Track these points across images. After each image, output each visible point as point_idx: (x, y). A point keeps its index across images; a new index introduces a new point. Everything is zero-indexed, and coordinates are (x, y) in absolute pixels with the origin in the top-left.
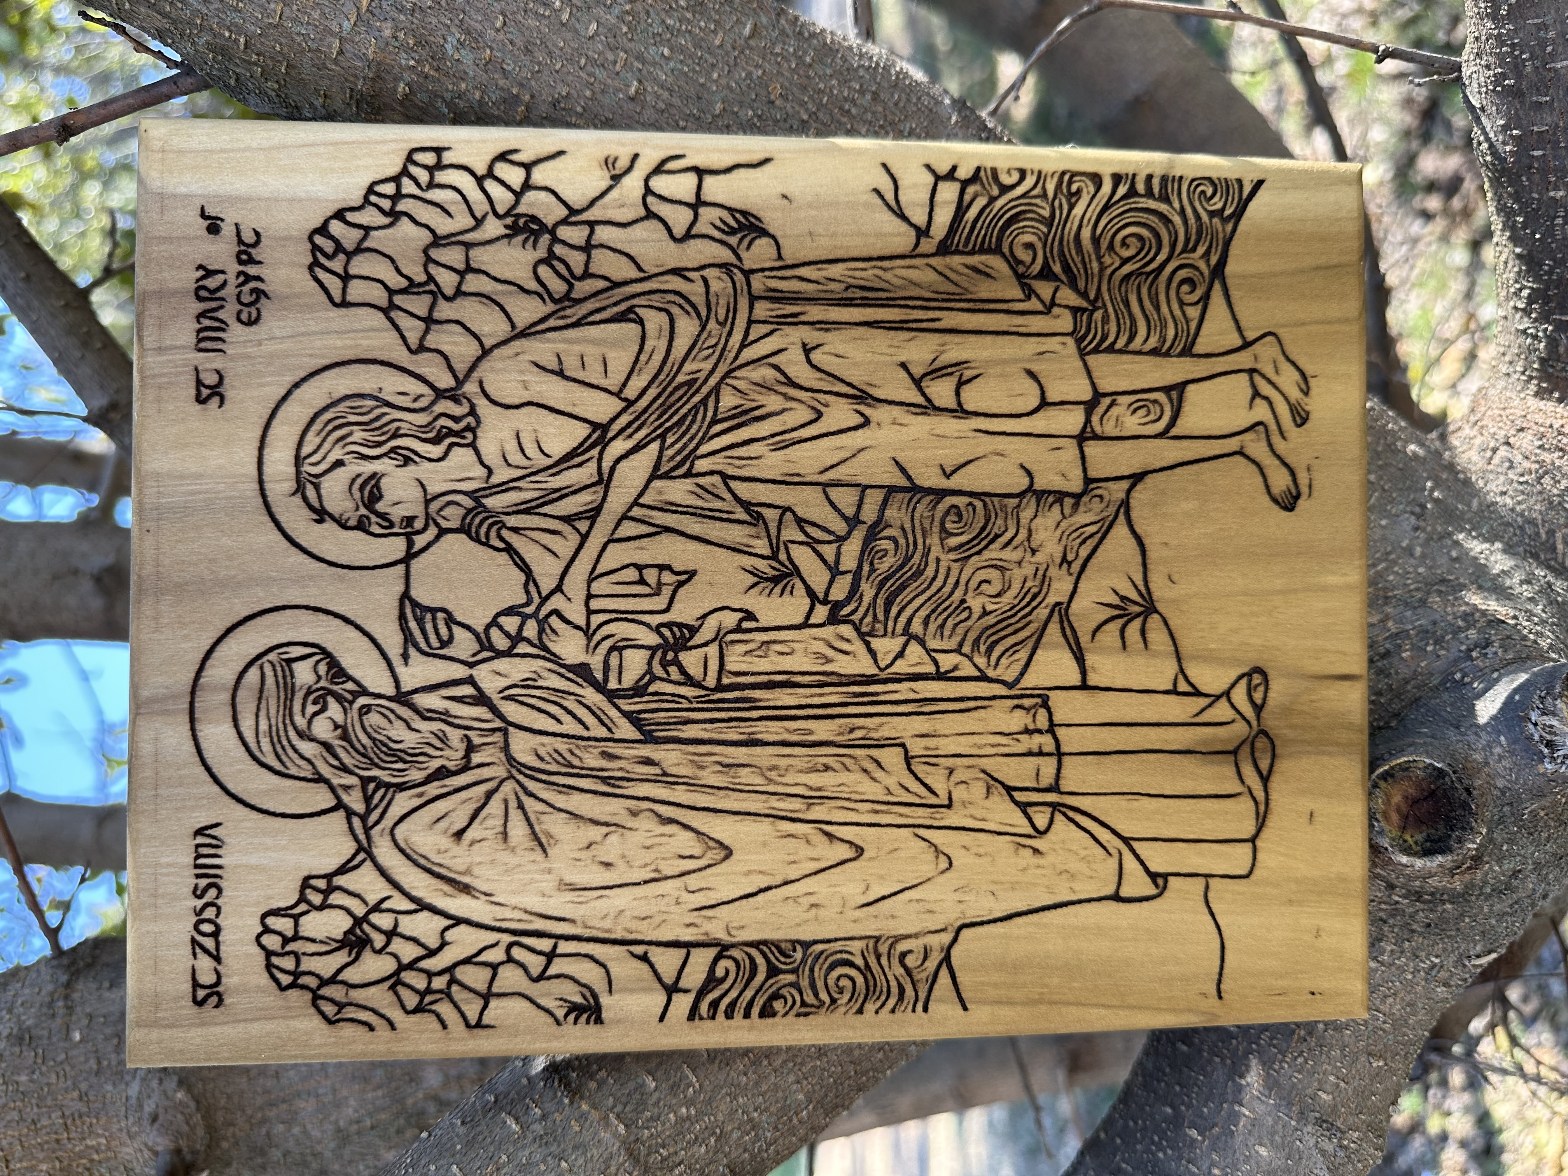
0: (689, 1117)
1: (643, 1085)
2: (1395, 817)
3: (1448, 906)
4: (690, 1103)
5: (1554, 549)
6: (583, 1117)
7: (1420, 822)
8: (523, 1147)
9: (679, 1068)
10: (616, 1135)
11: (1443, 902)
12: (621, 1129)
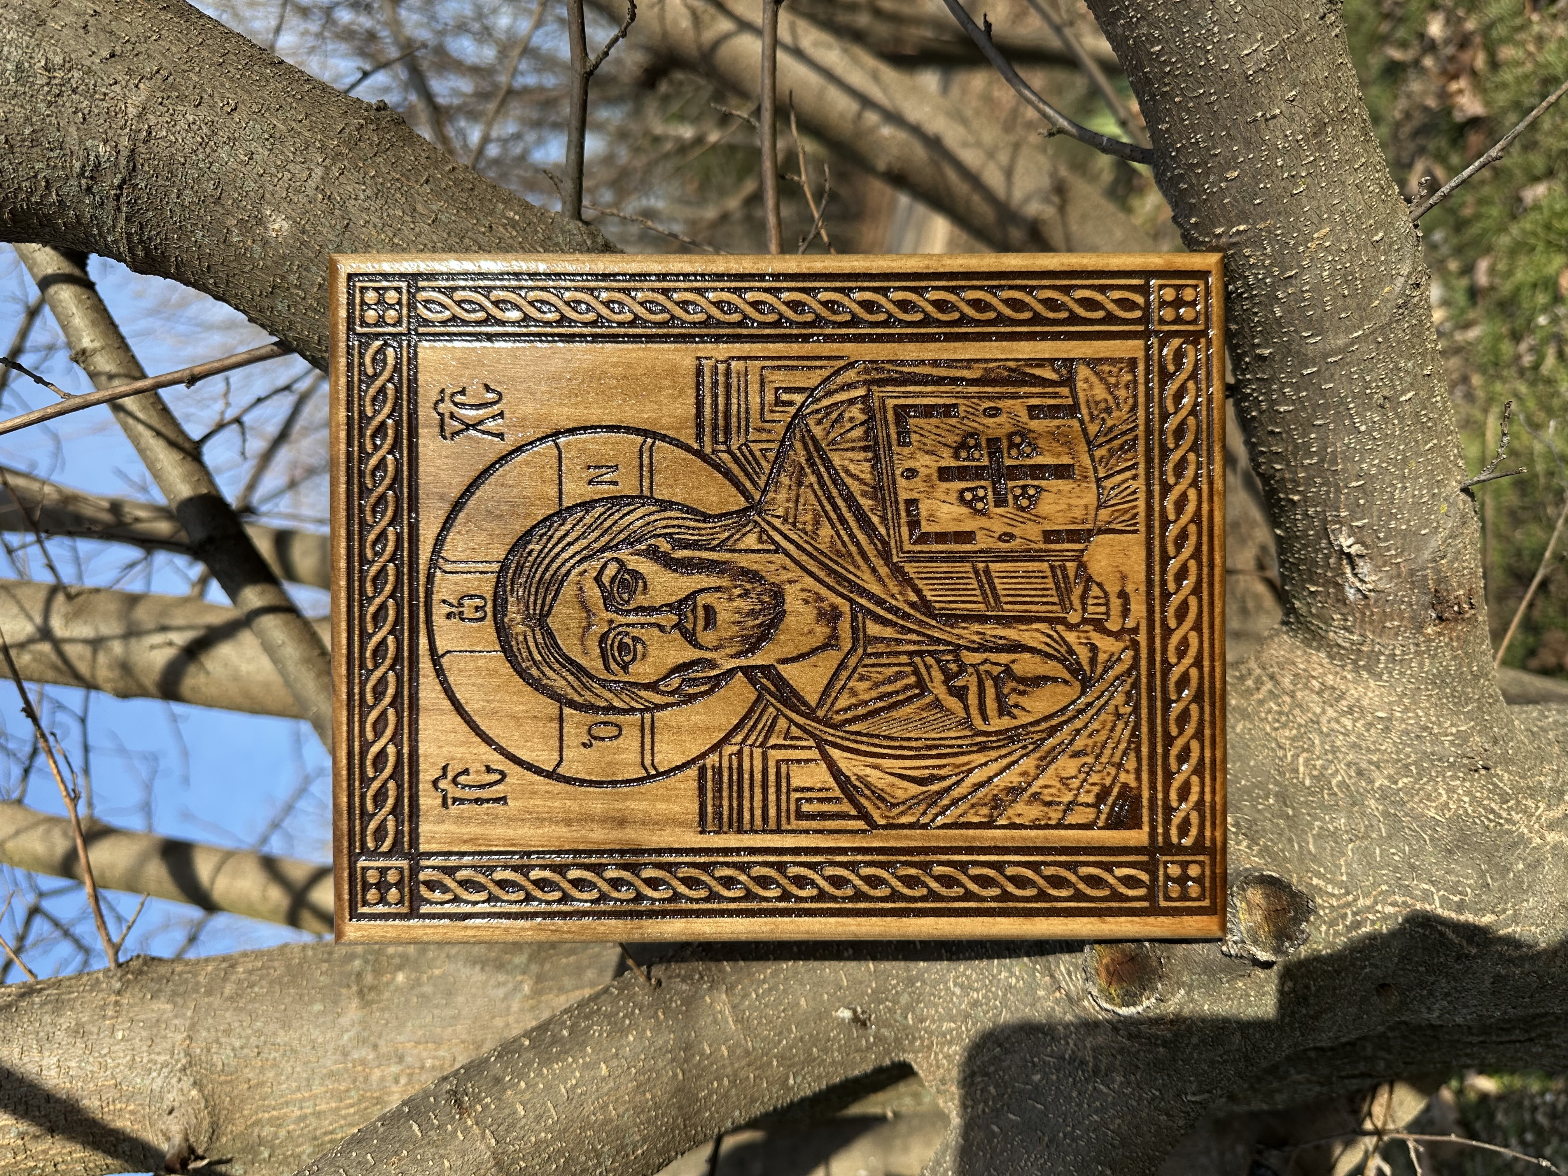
0: (546, 1141)
1: (515, 1112)
2: (1103, 974)
3: (1161, 1049)
4: (548, 1130)
5: (1297, 771)
6: (466, 1130)
7: (1121, 980)
8: (421, 1146)
9: (544, 1104)
10: (489, 1147)
11: (1157, 1046)
12: (493, 1141)
